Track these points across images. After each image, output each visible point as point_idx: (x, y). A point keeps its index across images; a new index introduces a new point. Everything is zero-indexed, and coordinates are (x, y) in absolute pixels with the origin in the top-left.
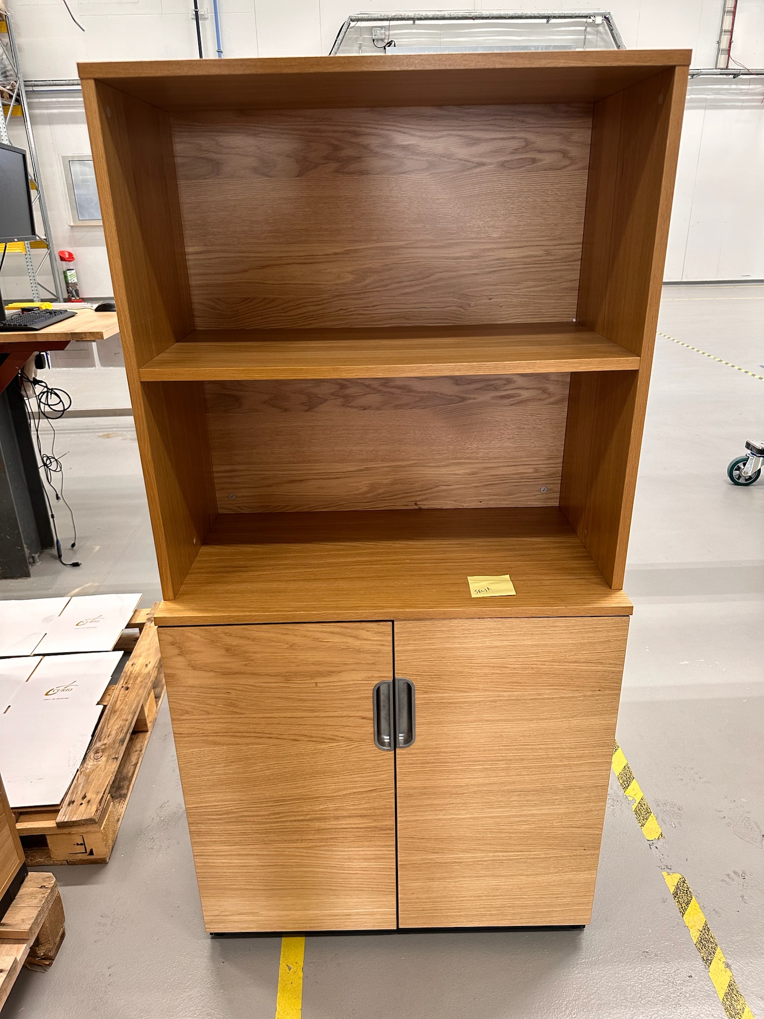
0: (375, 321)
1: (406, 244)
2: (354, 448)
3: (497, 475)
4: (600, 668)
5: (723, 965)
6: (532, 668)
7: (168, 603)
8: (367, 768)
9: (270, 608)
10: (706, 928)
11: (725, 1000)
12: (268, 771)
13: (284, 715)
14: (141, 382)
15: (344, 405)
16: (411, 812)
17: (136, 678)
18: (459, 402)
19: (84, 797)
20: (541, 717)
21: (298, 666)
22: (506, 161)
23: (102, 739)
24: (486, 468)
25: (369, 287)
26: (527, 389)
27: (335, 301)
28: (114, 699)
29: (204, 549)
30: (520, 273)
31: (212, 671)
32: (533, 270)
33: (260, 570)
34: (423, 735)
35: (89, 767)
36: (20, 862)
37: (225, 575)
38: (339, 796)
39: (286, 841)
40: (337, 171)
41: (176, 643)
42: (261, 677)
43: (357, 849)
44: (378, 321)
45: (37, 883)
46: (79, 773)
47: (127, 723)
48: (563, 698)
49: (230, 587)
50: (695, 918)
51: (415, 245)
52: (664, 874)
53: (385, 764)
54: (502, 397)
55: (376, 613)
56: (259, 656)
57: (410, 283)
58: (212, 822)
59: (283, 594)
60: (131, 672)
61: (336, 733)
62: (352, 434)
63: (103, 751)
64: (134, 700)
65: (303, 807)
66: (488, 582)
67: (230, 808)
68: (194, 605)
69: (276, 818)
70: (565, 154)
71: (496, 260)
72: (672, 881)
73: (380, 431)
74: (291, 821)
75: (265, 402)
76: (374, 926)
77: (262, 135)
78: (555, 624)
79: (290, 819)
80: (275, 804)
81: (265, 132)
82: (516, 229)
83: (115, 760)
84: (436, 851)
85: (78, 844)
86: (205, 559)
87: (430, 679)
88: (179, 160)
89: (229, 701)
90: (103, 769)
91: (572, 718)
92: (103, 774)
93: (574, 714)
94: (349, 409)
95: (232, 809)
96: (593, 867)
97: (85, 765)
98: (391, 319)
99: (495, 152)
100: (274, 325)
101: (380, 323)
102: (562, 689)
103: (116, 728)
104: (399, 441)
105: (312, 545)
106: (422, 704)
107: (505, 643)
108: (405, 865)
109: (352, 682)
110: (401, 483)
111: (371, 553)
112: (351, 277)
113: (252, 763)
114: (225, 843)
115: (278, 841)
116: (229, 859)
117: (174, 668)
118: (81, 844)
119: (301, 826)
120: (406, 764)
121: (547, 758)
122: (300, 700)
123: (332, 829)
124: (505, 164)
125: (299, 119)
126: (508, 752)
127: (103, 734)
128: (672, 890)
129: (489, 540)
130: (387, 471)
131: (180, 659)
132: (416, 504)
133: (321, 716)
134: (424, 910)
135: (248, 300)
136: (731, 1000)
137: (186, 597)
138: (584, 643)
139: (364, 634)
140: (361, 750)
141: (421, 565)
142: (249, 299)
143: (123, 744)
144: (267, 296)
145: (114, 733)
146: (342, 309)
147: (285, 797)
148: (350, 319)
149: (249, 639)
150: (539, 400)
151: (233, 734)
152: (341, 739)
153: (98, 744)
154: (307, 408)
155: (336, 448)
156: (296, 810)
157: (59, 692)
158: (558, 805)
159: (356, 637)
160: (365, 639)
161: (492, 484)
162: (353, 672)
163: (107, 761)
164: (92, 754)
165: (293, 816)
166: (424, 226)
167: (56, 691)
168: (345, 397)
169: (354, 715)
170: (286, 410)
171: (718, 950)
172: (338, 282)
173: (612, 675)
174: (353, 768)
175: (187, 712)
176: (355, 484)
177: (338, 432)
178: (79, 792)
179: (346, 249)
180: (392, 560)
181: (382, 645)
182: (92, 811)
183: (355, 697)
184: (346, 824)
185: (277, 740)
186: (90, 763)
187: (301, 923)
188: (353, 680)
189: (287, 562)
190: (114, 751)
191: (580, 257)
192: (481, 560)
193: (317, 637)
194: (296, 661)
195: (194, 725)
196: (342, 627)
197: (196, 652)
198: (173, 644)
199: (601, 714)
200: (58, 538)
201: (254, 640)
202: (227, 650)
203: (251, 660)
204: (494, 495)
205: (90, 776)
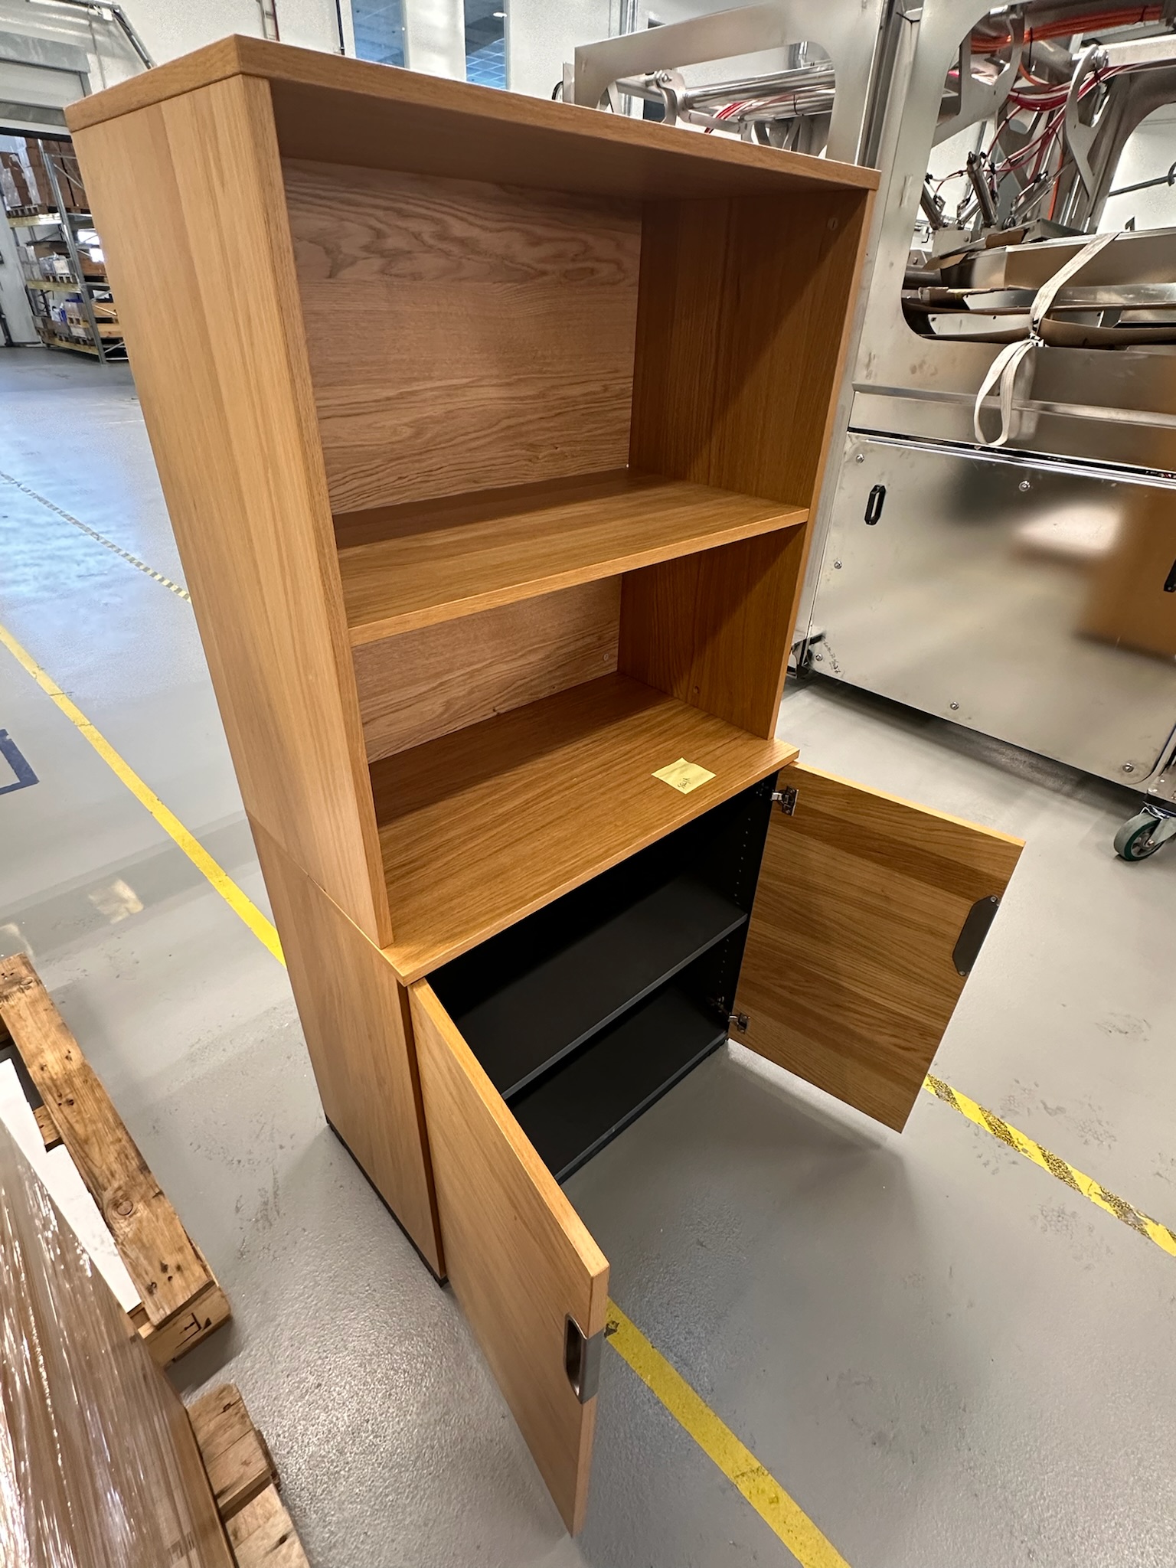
17: (69, 1081)
19: (164, 1268)
22: (568, 271)
23: (105, 1186)
24: (558, 648)
25: (431, 444)
27: (391, 467)
28: (64, 1127)
30: (583, 415)
32: (593, 409)
35: (127, 1230)
44: (443, 489)
45: (214, 1409)
46: (119, 1247)
47: (124, 1142)
51: (480, 383)
57: (476, 434)
60: (52, 1079)
63: (126, 1197)
64: (100, 1110)
70: (618, 264)
71: (562, 399)
83: (161, 1197)
85: (187, 1328)
90: (154, 1219)
92: (161, 1223)
97: (118, 1232)
99: (558, 257)
103: (113, 1159)
110: (479, 691)
111: (528, 785)
118: (192, 1324)
124: (567, 274)
125: (323, 180)
127: (100, 1179)
130: (463, 681)
132: (494, 711)
141: (599, 777)
145: (116, 1167)
148: (412, 490)
153: (108, 1195)
161: (563, 665)
163: (149, 1205)
164: (112, 1213)
172: (393, 439)
176: (430, 707)
178: (149, 1268)
179: (402, 390)
180: (560, 785)
182: (197, 1274)
186: (122, 1225)
189: (453, 834)
190: (144, 1187)
191: (631, 393)
192: (637, 751)
204: (565, 676)
205: (140, 1240)
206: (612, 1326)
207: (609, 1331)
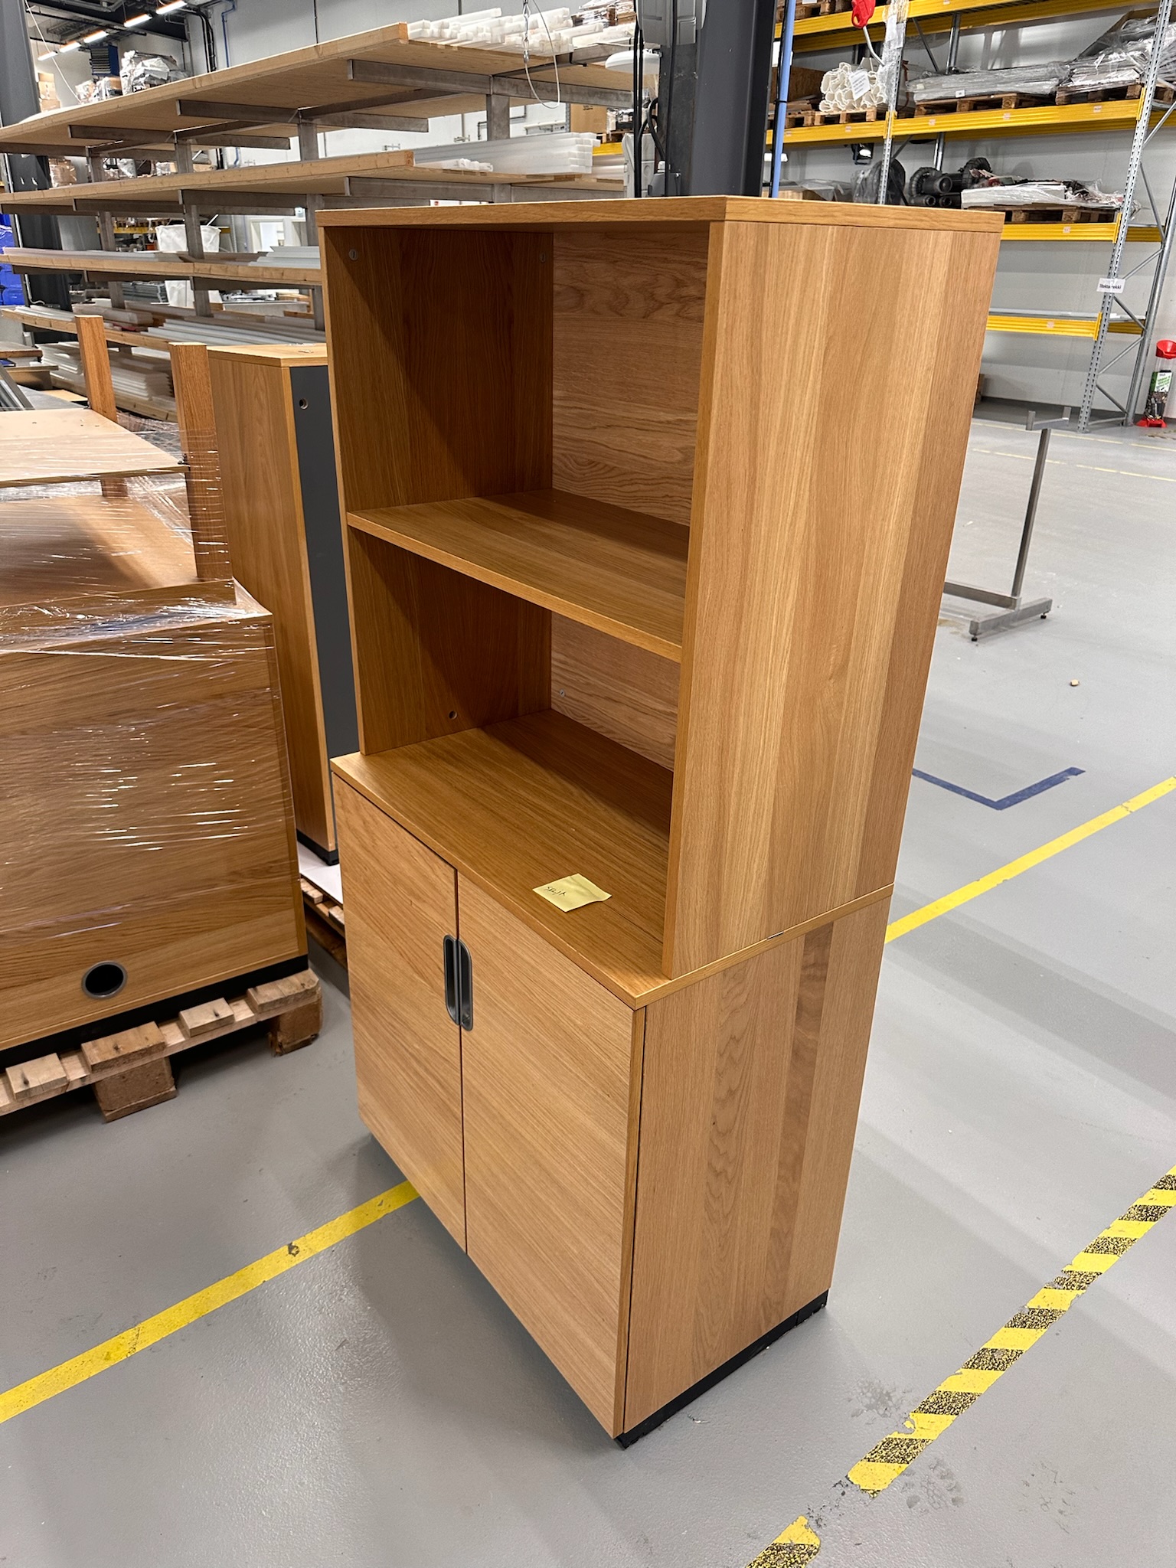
4: (608, 1062)
6: (554, 1015)
7: (359, 755)
8: (442, 1029)
9: (397, 800)
13: (395, 920)
14: (348, 526)
16: (472, 1115)
20: (562, 1088)
21: (400, 873)
31: (357, 838)
33: (459, 768)
34: (478, 1026)
37: (434, 758)
38: (427, 1044)
39: (398, 1062)
40: (678, 315)
41: (340, 794)
42: (382, 868)
43: (439, 1121)
48: (578, 1077)
49: (412, 769)
52: (803, 1520)
53: (454, 1037)
55: (445, 852)
56: (380, 843)
61: (423, 969)
65: (407, 1035)
66: (578, 889)
68: (365, 767)
69: (393, 1031)
72: (796, 1534)
74: (400, 1043)
76: (451, 1230)
78: (570, 970)
80: (393, 1016)
84: (489, 1185)
86: (453, 739)
87: (481, 962)
89: (367, 879)
91: (586, 1112)
93: (589, 1110)
102: (578, 1065)
106: (476, 987)
108: (469, 1178)
111: (565, 806)
115: (394, 1059)
116: (369, 1050)
117: (340, 819)
119: (406, 1056)
120: (468, 1051)
122: (403, 912)
123: (424, 1079)
128: (782, 1540)
131: (342, 811)
133: (416, 943)
135: (594, 464)
137: (377, 758)
139: (436, 869)
140: (437, 1003)
142: (594, 461)
144: (607, 462)
147: (398, 1013)
149: (374, 820)
151: (369, 914)
152: (427, 979)
156: (403, 1034)
158: (579, 1228)
159: (433, 870)
160: (437, 876)
162: (431, 908)
165: (401, 1039)
169: (433, 959)
172: (667, 459)
173: (618, 1082)
174: (435, 1021)
175: (347, 871)
176: (661, 730)
179: (679, 418)
180: (565, 822)
181: (449, 894)
183: (433, 938)
184: (432, 1083)
188: (431, 918)
189: (492, 773)
192: (634, 870)
193: (410, 849)
194: (399, 866)
195: (350, 886)
196: (423, 849)
197: (349, 812)
199: (611, 1133)
203: (376, 844)
206: (294, 1252)
207: (291, 1247)
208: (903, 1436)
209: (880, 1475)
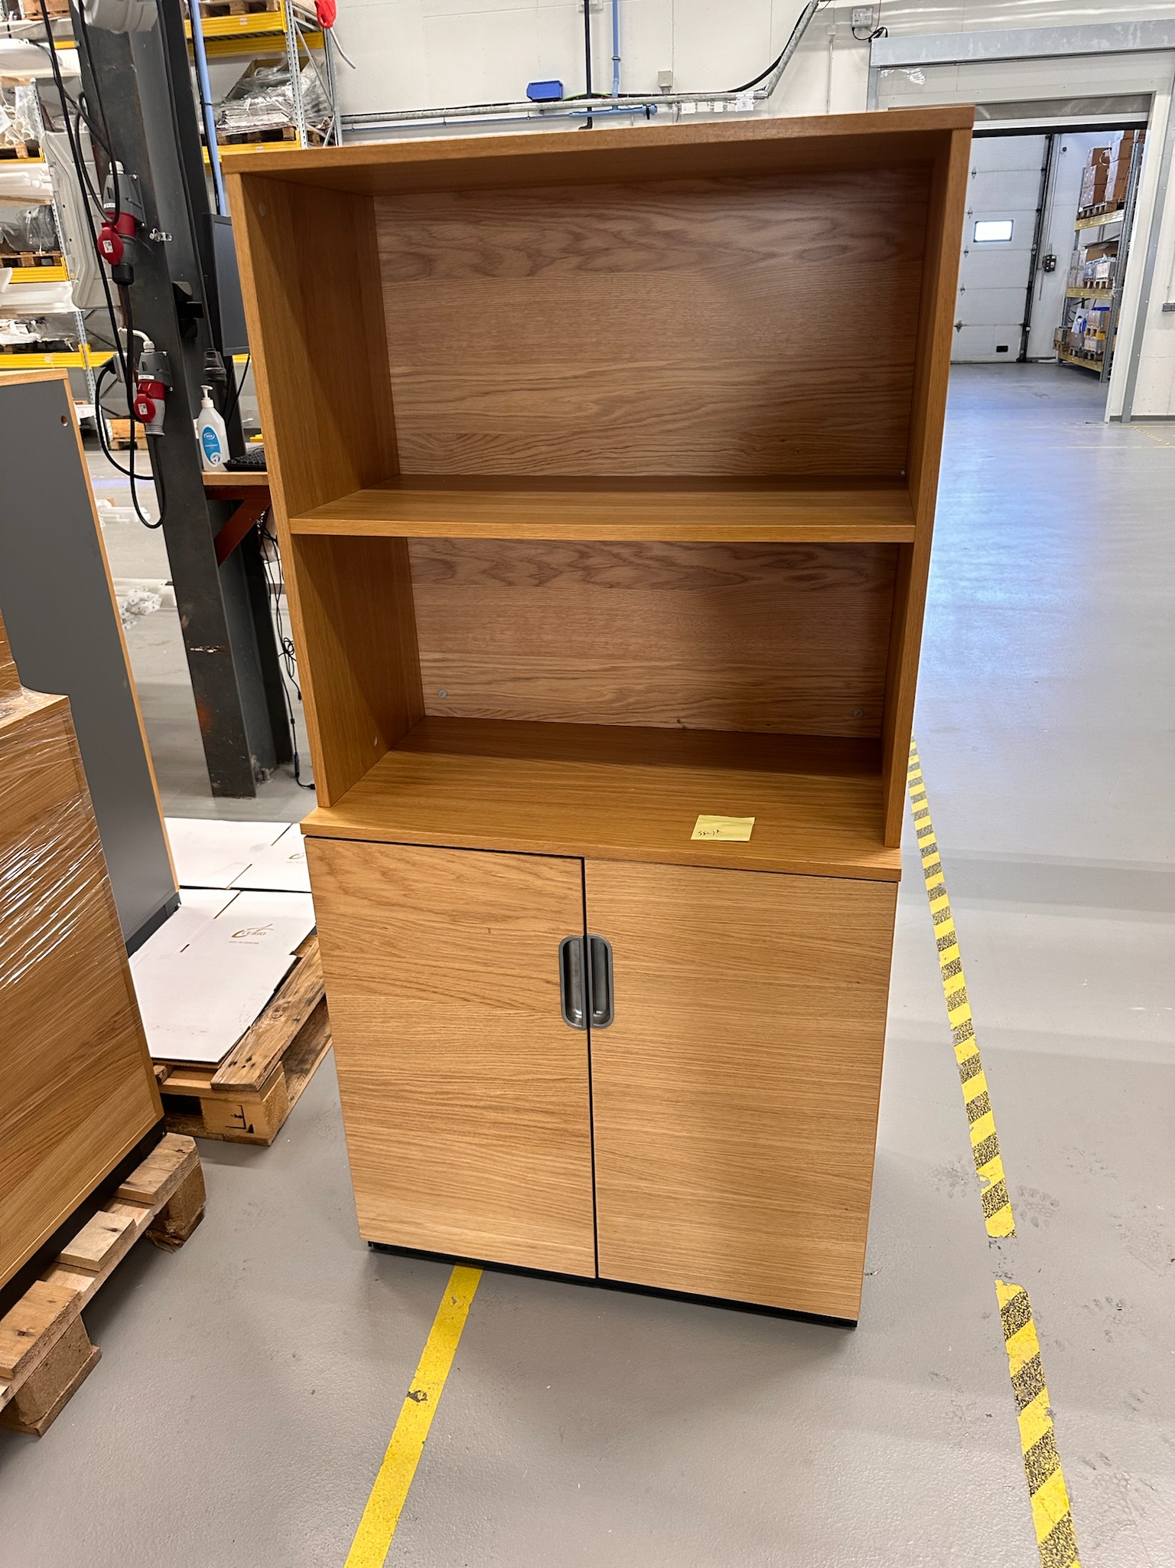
0: (626, 468)
1: (669, 364)
2: (597, 639)
3: (791, 688)
4: (857, 950)
5: (1045, 1412)
6: (765, 941)
7: (321, 810)
8: (552, 1049)
9: (435, 827)
10: (1036, 1362)
11: (1030, 1454)
12: (432, 1036)
13: (451, 965)
14: (292, 535)
15: (584, 580)
16: (611, 1117)
18: (739, 583)
19: (250, 1059)
20: (779, 1010)
21: (467, 904)
22: (805, 251)
23: (287, 996)
24: (777, 678)
25: (619, 422)
26: (835, 568)
27: (574, 439)
28: (311, 952)
29: (391, 755)
30: (825, 405)
31: (367, 898)
32: (843, 401)
33: (444, 785)
34: (624, 1014)
35: (263, 1026)
36: (157, 1117)
37: (401, 785)
38: (519, 1080)
39: (455, 1131)
40: (579, 268)
41: (325, 859)
42: (422, 913)
43: (543, 1157)
44: (630, 468)
45: (175, 1146)
46: (250, 1031)
48: (808, 987)
49: (400, 800)
50: (1023, 1346)
51: (680, 366)
52: (999, 1282)
53: (576, 1047)
54: (800, 579)
55: (560, 846)
56: (421, 886)
57: (674, 416)
58: (368, 1093)
59: (458, 813)
61: (515, 997)
62: (595, 619)
63: (285, 1010)
65: (475, 1089)
66: (722, 823)
67: (389, 1078)
68: (350, 815)
69: (443, 1099)
70: (888, 239)
71: (791, 386)
72: (1005, 1294)
73: (631, 618)
74: (461, 1106)
75: (484, 572)
76: (566, 1268)
77: (484, 223)
78: (794, 884)
79: (459, 1103)
80: (442, 1080)
81: (489, 219)
82: (819, 343)
83: (297, 1023)
84: (644, 1177)
85: (236, 1116)
86: (386, 766)
87: (631, 941)
88: (383, 257)
89: (387, 939)
90: (280, 1030)
91: (820, 1016)
92: (277, 1036)
93: (825, 1012)
94: (590, 586)
95: (391, 1080)
96: (861, 1237)
97: (259, 1024)
98: (648, 465)
99: (792, 237)
100: (496, 470)
101: (633, 471)
102: (806, 975)
103: (306, 985)
104: (656, 633)
105: (523, 761)
106: (622, 973)
107: (729, 903)
108: (605, 1189)
109: (533, 934)
110: (659, 692)
111: (590, 777)
112: (595, 409)
113: (415, 1022)
114: (383, 1123)
115: (446, 1130)
116: (387, 1146)
117: (323, 890)
118: (240, 1117)
119: (473, 1115)
120: (603, 1051)
121: (788, 1069)
122: (471, 948)
123: (512, 1124)
124: (804, 255)
125: (531, 201)
126: (736, 1052)
127: (289, 991)
128: (1002, 1304)
129: (755, 773)
130: (639, 674)
131: (329, 878)
132: (679, 722)
133: (496, 972)
134: (630, 1258)
135: (466, 437)
136: (1039, 1456)
137: (344, 805)
138: (835, 915)
139: (544, 871)
140: (545, 1024)
141: (647, 796)
142: (466, 435)
143: (309, 1005)
144: (487, 432)
145: (302, 990)
146: (583, 451)
147: (454, 1072)
148: (593, 464)
149: (408, 862)
150: (852, 584)
151: (392, 982)
152: (521, 1005)
153: (281, 1002)
154: (537, 581)
155: (573, 638)
156: (467, 1092)
157: (250, 935)
158: (807, 1138)
159: (537, 875)
160: (547, 879)
161: (784, 701)
162: (533, 920)
163: (286, 1022)
164: (270, 1012)
165: (464, 1099)
166: (693, 340)
167: (245, 934)
168: (586, 568)
169: (536, 977)
170: (510, 584)
171: (1044, 1392)
172: (578, 414)
173: (874, 963)
174: (536, 1046)
175: (339, 947)
176: (599, 689)
177: (577, 617)
179: (590, 370)
180: (613, 787)
181: (569, 889)
182: (254, 1076)
183: (537, 953)
184: (529, 1120)
185: (443, 996)
186: (265, 1021)
187: (476, 1248)
188: (533, 931)
189: (481, 778)
190: (298, 1011)
191: (911, 384)
192: (730, 797)
193: (489, 869)
194: (465, 897)
195: (347, 964)
196: (519, 860)
197: (348, 872)
198: (321, 859)
199: (862, 1017)
200: (298, 751)
201: (414, 865)
202: (383, 874)
203: (411, 890)
204: (787, 716)
205: (261, 1036)
206: (420, 1397)
207: (414, 1396)
208: (988, 1188)
209: (1001, 1223)
